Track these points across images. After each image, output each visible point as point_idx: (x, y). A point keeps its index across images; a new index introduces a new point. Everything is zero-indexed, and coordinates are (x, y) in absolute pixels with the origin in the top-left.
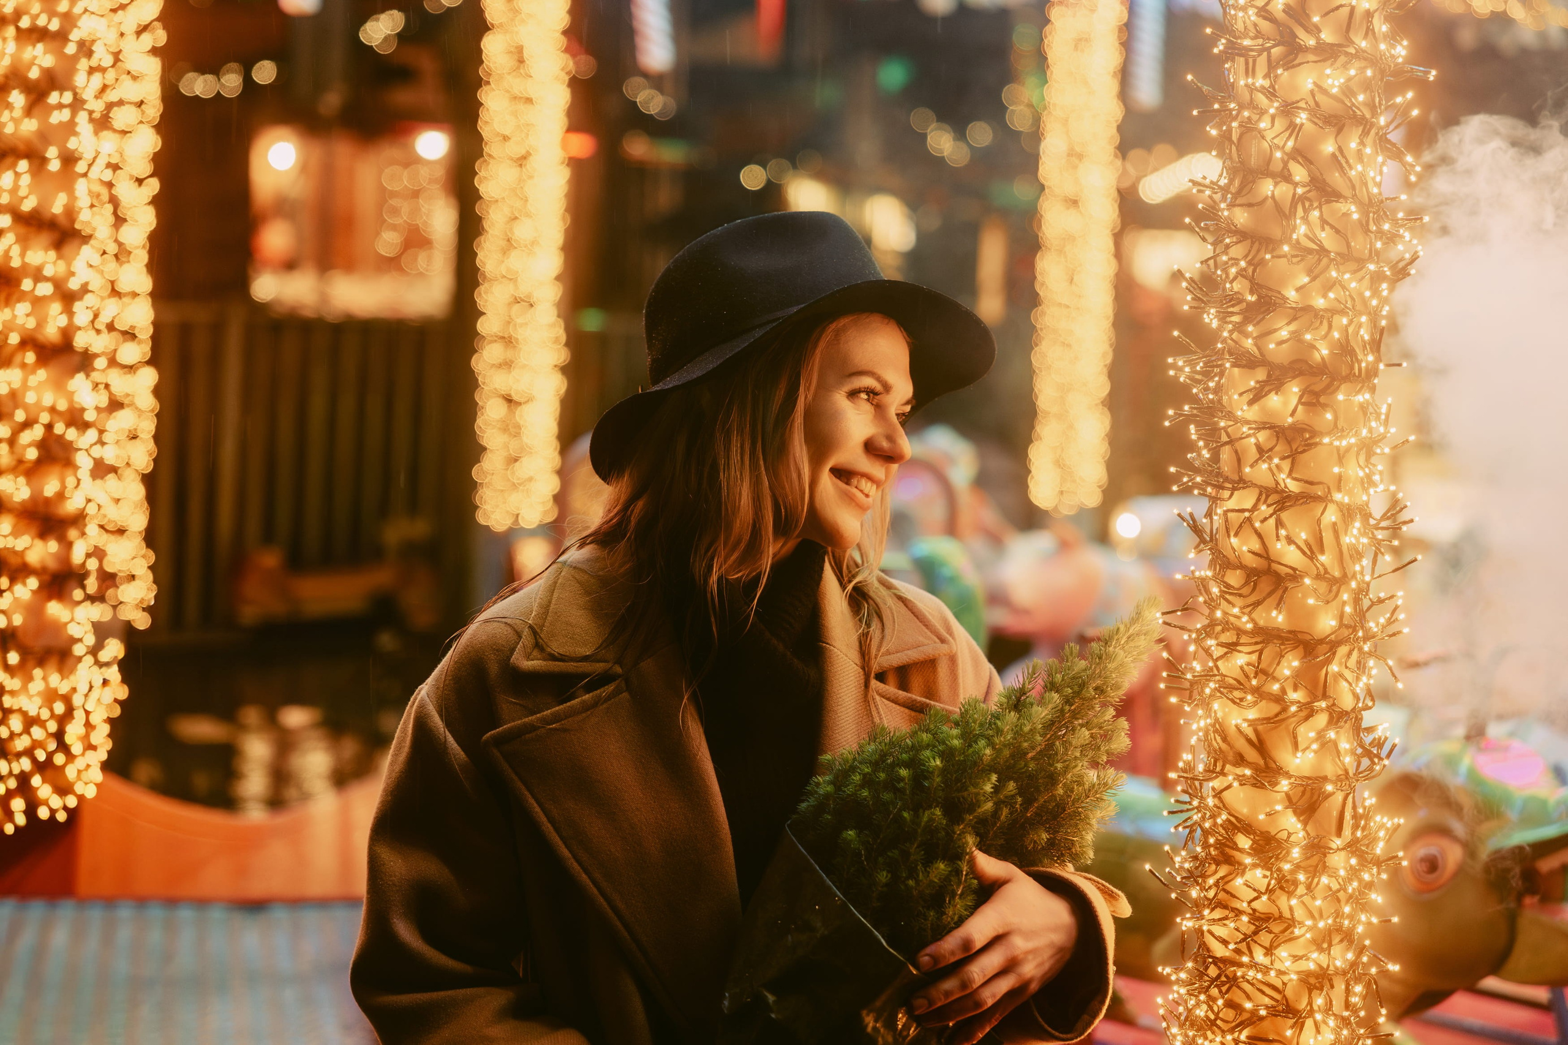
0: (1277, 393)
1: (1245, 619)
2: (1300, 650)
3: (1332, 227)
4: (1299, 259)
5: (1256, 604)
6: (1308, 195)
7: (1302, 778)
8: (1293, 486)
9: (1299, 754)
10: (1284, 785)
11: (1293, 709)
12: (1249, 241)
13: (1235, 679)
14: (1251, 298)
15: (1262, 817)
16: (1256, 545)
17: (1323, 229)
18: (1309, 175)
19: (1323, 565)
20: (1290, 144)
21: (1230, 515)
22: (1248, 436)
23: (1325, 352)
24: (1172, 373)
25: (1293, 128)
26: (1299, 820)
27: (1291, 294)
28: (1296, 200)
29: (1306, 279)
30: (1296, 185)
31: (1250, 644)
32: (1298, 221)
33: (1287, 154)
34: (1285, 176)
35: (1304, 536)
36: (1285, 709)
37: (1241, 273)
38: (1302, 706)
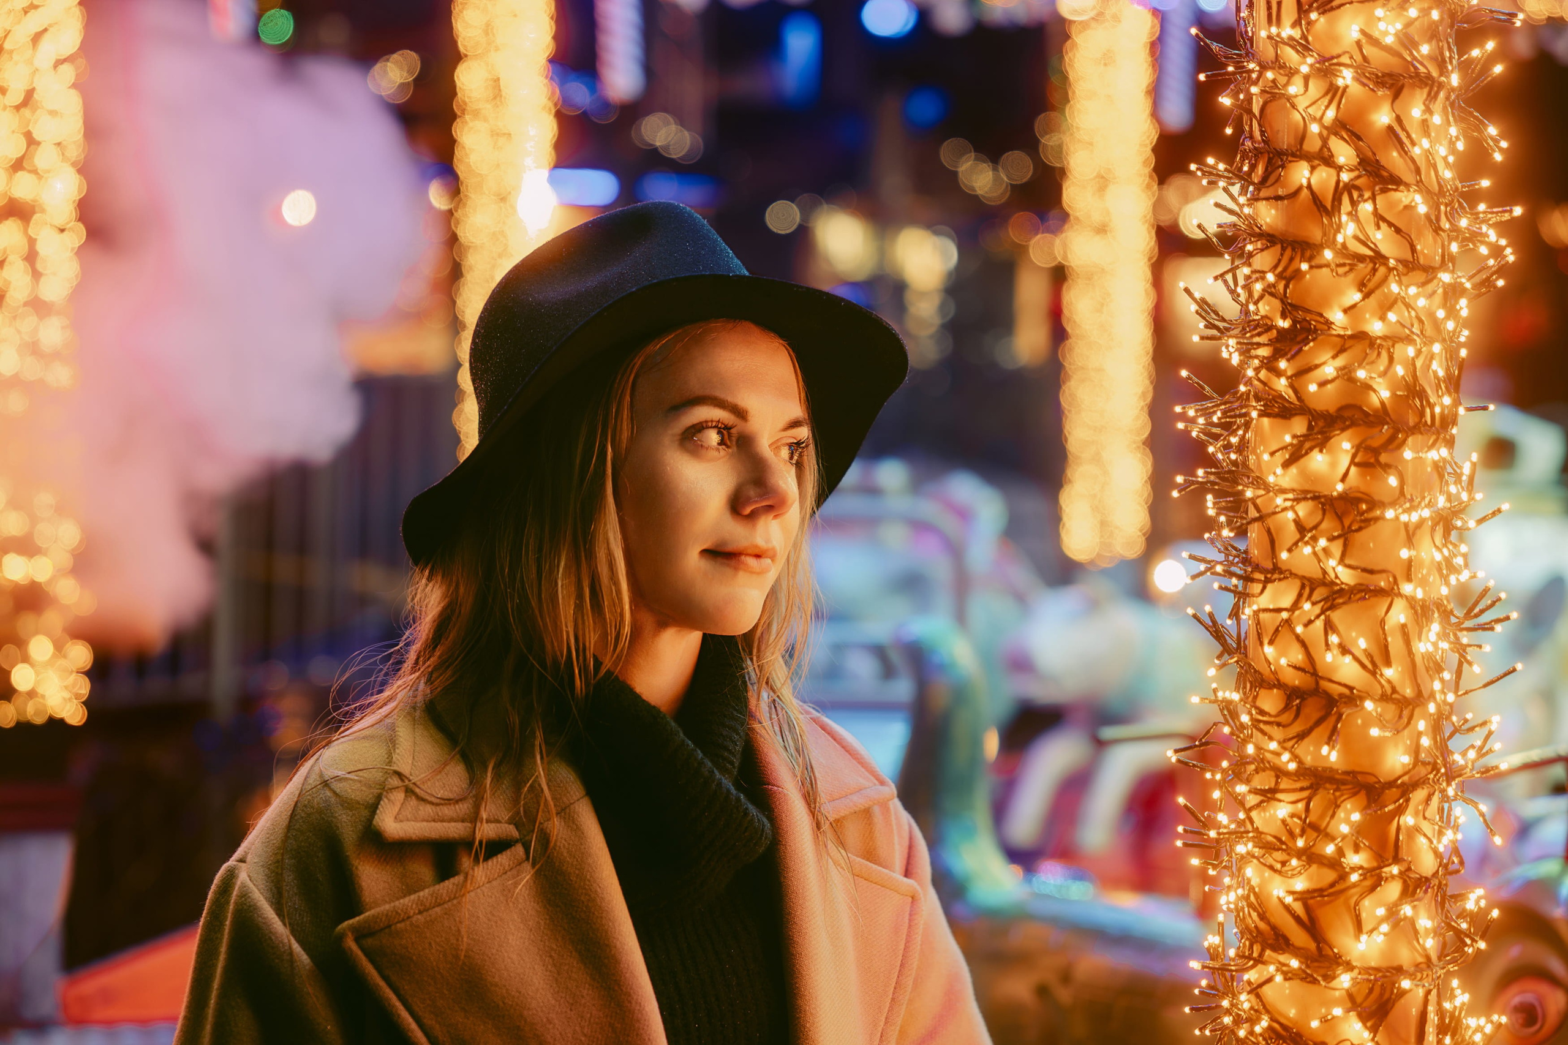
0: (1321, 451)
1: (1286, 757)
2: (1362, 797)
3: (1390, 224)
4: (1347, 268)
5: (1301, 736)
6: (1358, 182)
7: (1367, 970)
8: (1346, 576)
9: (1364, 938)
10: (1345, 980)
11: (1354, 877)
12: (1278, 247)
13: (1275, 837)
14: (1284, 324)
15: (1315, 1024)
16: (1298, 657)
17: (1379, 227)
18: (1358, 156)
19: (1389, 681)
20: (1331, 114)
21: (1262, 616)
22: (1285, 509)
23: (1385, 394)
24: (1181, 426)
25: (1333, 92)
26: (1366, 1027)
27: (1337, 317)
28: (1339, 191)
29: (1357, 297)
30: (1339, 169)
31: (1294, 791)
32: (1344, 218)
33: (1326, 128)
34: (1325, 158)
35: (1362, 643)
36: (1343, 876)
37: (1269, 290)
38: (1366, 873)
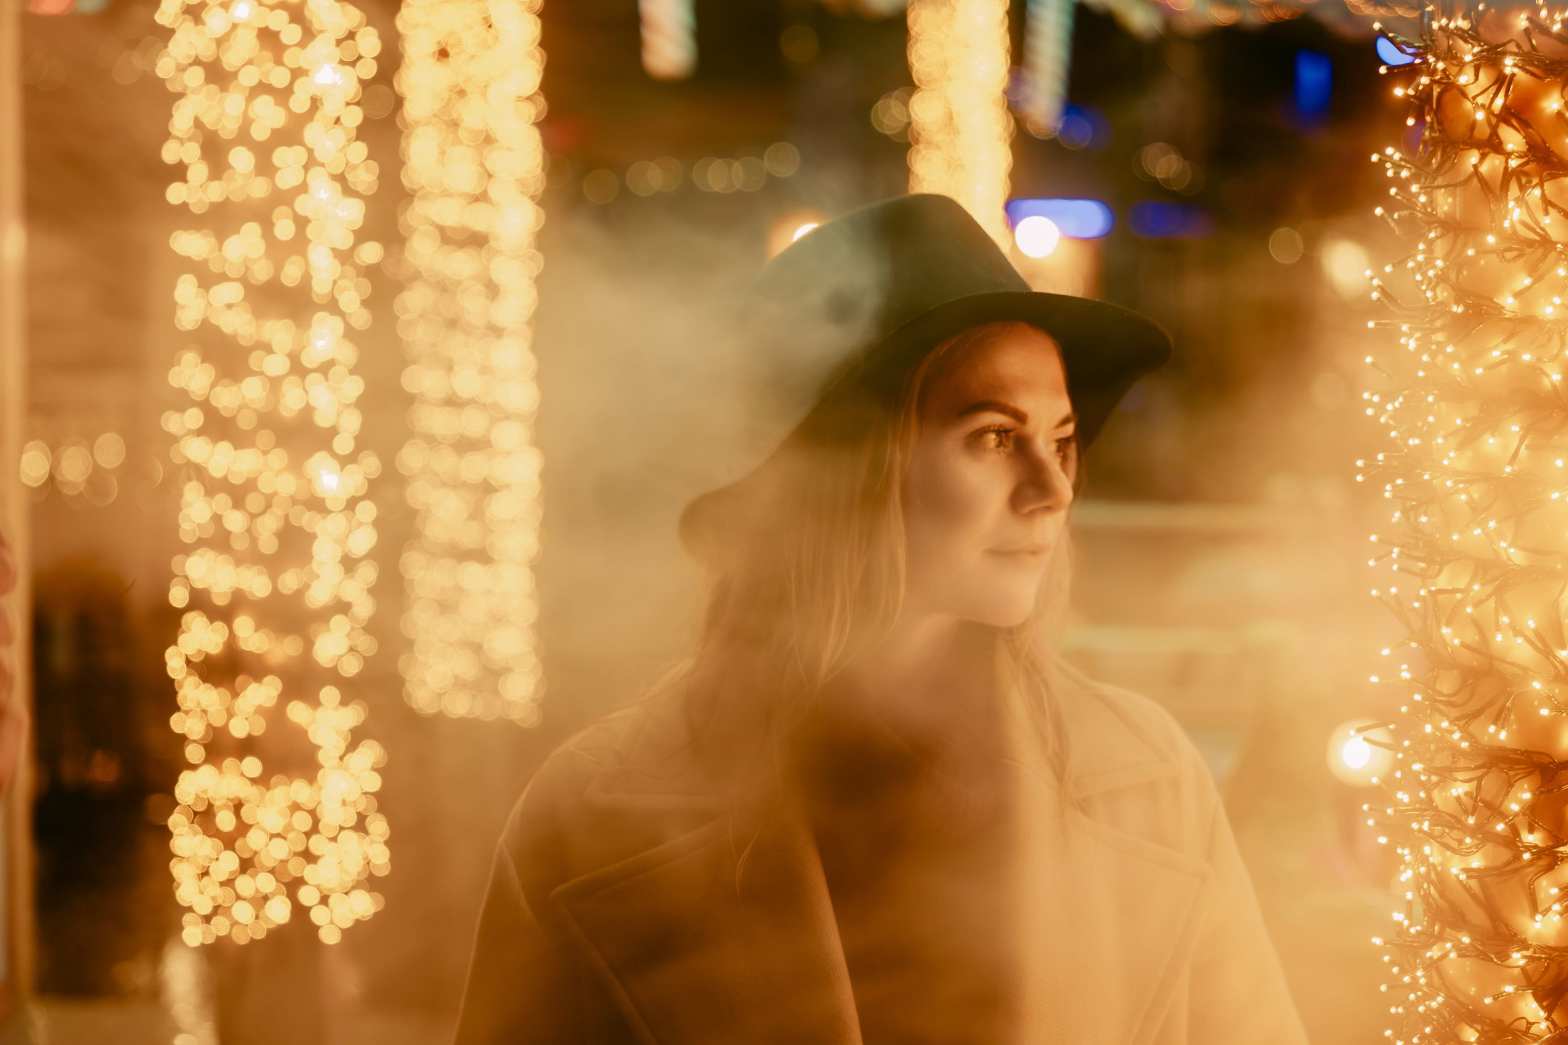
0: (1493, 435)
1: (1457, 736)
2: (1536, 778)
3: (1560, 210)
4: (1515, 253)
5: (1475, 715)
6: (1526, 168)
7: (1543, 948)
8: (1516, 556)
9: (1539, 917)
10: (1518, 958)
11: (1527, 856)
12: (1452, 234)
13: (1451, 816)
14: (1458, 309)
15: (1488, 1001)
16: (1472, 637)
17: (1547, 213)
18: (1527, 143)
19: (1562, 662)
20: (1499, 102)
21: (1440, 597)
22: (1458, 492)
23: (1557, 377)
24: (1370, 412)
25: (1501, 81)
26: (1543, 1007)
27: (1508, 302)
28: (1508, 175)
29: (1528, 281)
30: (1508, 155)
31: (1468, 769)
32: (1511, 204)
33: (1495, 116)
34: (1493, 145)
35: (1532, 624)
36: (1517, 857)
37: (1442, 278)
38: (1539, 853)
